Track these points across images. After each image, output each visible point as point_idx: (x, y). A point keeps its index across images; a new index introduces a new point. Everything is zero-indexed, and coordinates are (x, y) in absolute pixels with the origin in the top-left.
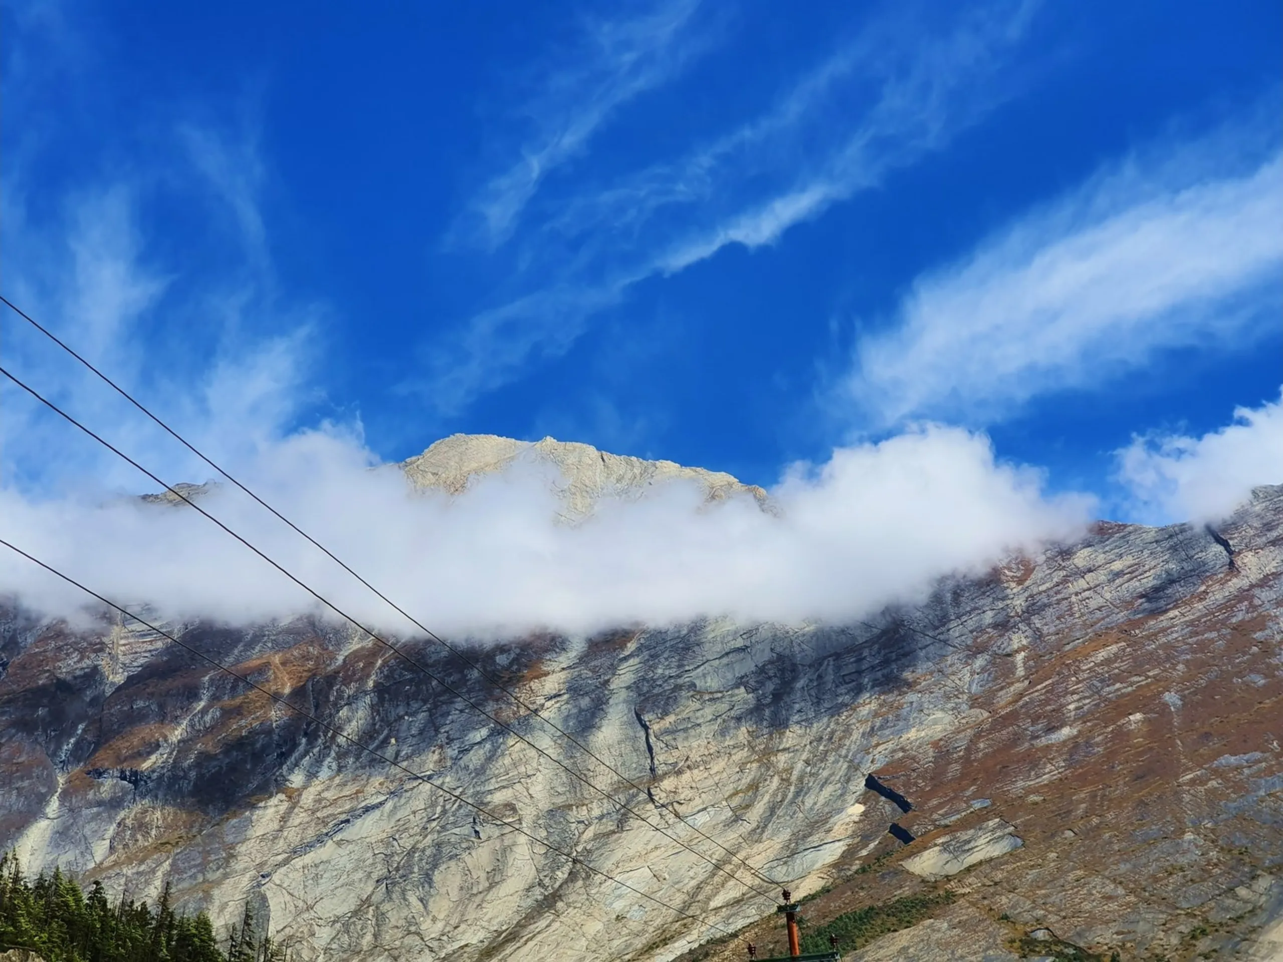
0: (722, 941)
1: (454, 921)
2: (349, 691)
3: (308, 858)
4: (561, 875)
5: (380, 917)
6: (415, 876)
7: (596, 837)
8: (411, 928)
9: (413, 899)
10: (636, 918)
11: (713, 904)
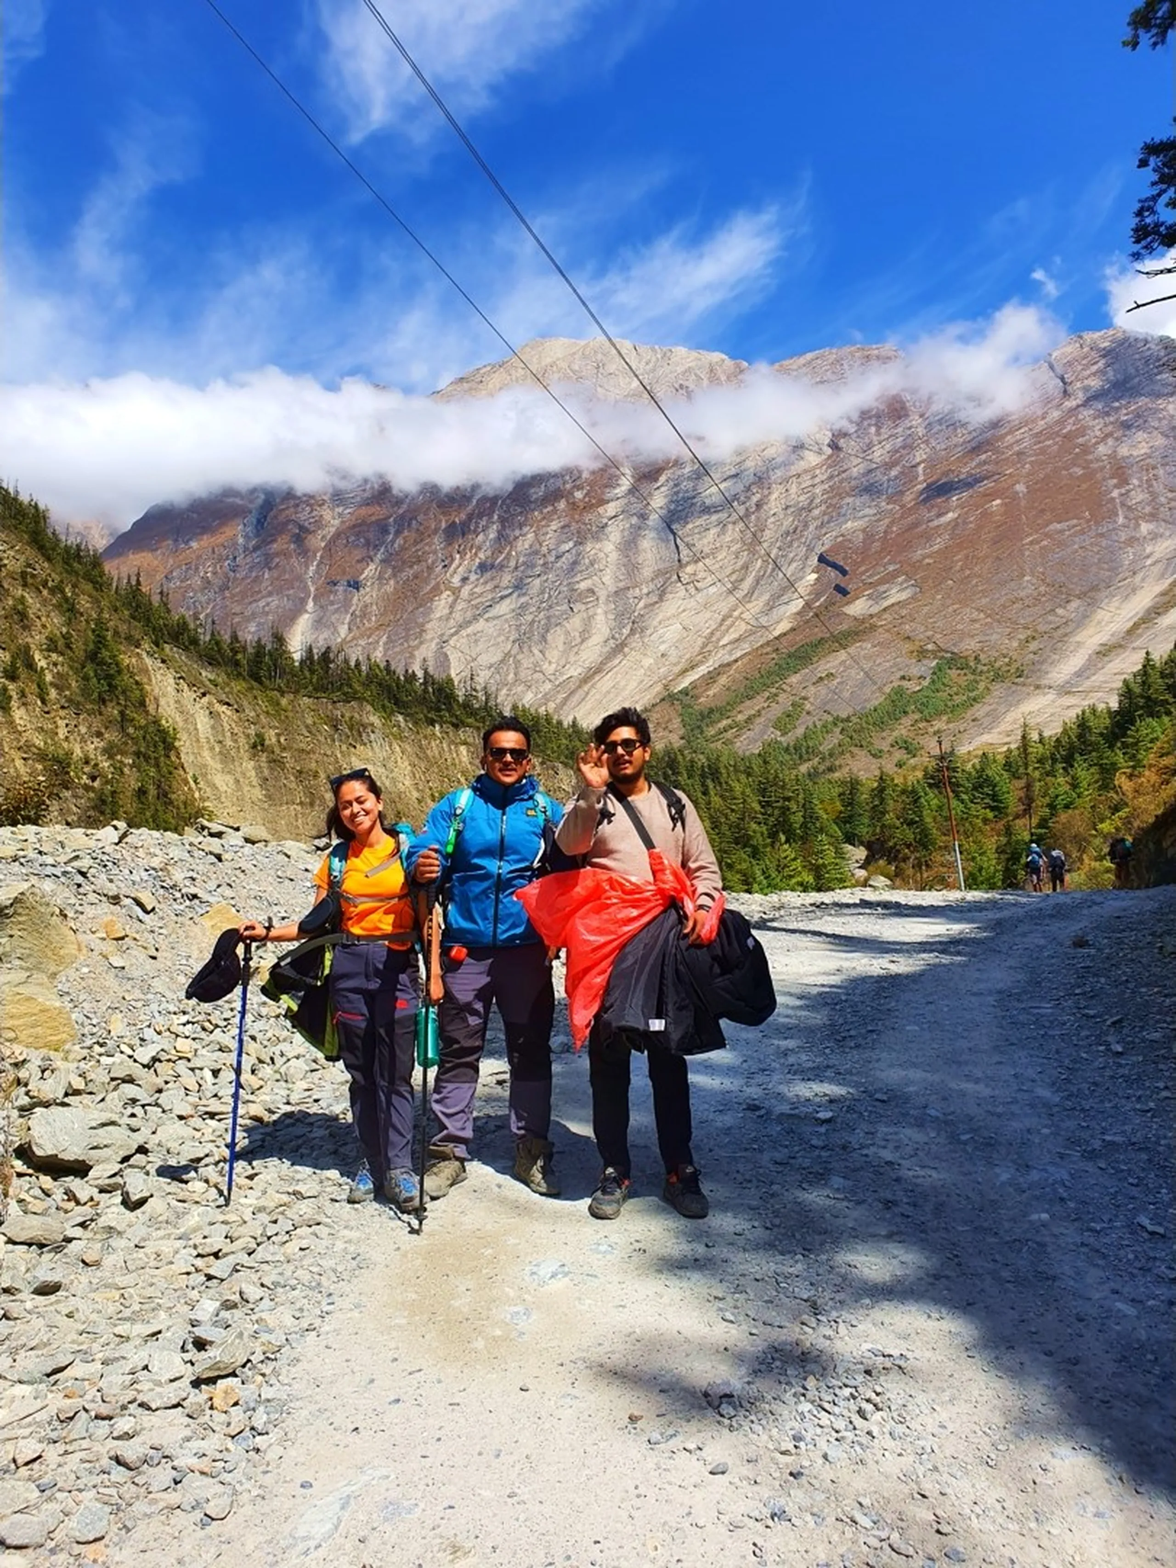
0: (729, 665)
1: (562, 662)
2: (483, 522)
3: (469, 630)
4: (626, 631)
5: (517, 663)
6: (536, 637)
7: (646, 607)
8: (536, 668)
9: (536, 652)
10: (673, 654)
11: (721, 643)
